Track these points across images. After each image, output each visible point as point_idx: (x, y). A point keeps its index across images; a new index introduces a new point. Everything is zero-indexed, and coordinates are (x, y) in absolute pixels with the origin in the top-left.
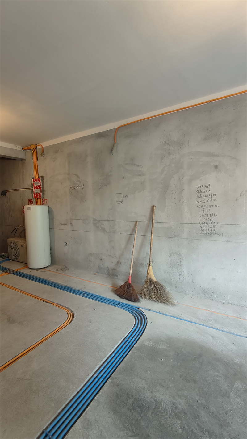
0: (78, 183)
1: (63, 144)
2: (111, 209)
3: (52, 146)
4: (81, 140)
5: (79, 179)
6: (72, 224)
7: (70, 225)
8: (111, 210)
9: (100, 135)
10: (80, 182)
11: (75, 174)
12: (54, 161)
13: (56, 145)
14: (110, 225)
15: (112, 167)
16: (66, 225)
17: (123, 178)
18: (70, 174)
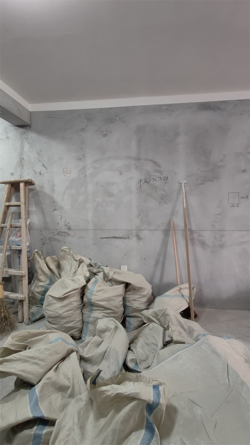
0: (158, 174)
1: (127, 109)
2: (219, 214)
3: (101, 110)
4: (167, 109)
5: (158, 168)
6: (140, 236)
7: (134, 239)
8: (218, 216)
9: (205, 106)
10: (161, 172)
11: (151, 160)
12: (105, 135)
13: (111, 109)
14: (215, 237)
15: (224, 155)
16: (126, 238)
17: (244, 171)
18: (140, 159)
